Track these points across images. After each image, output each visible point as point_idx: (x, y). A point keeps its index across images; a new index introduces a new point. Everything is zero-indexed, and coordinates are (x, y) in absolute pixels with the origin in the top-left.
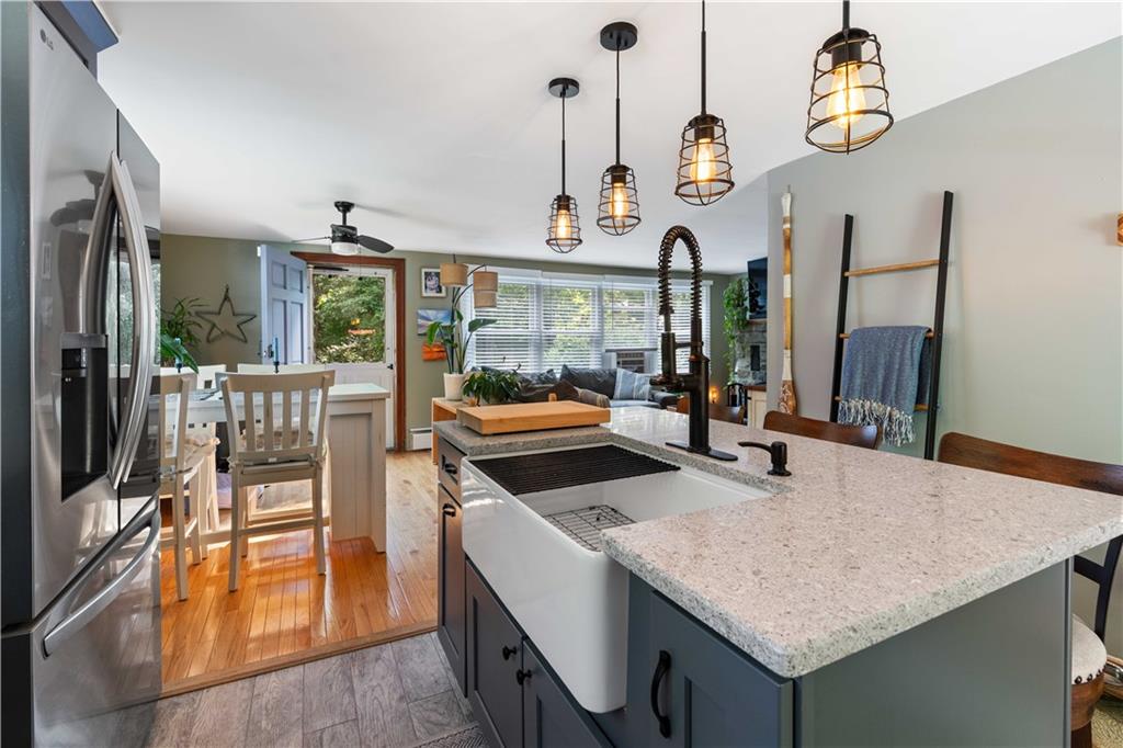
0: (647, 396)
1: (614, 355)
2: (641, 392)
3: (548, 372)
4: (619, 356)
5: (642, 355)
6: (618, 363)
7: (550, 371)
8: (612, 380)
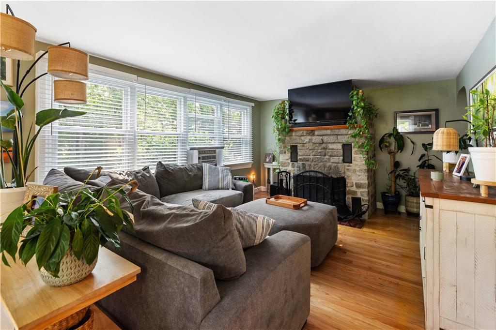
0: (231, 185)
1: (196, 152)
2: (225, 182)
3: (144, 169)
4: (200, 153)
5: (215, 152)
6: (199, 158)
7: (146, 169)
8: (199, 173)
